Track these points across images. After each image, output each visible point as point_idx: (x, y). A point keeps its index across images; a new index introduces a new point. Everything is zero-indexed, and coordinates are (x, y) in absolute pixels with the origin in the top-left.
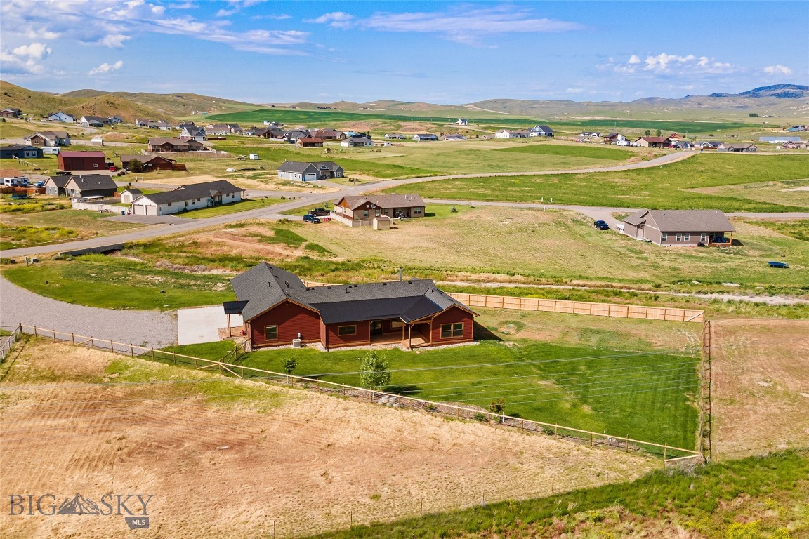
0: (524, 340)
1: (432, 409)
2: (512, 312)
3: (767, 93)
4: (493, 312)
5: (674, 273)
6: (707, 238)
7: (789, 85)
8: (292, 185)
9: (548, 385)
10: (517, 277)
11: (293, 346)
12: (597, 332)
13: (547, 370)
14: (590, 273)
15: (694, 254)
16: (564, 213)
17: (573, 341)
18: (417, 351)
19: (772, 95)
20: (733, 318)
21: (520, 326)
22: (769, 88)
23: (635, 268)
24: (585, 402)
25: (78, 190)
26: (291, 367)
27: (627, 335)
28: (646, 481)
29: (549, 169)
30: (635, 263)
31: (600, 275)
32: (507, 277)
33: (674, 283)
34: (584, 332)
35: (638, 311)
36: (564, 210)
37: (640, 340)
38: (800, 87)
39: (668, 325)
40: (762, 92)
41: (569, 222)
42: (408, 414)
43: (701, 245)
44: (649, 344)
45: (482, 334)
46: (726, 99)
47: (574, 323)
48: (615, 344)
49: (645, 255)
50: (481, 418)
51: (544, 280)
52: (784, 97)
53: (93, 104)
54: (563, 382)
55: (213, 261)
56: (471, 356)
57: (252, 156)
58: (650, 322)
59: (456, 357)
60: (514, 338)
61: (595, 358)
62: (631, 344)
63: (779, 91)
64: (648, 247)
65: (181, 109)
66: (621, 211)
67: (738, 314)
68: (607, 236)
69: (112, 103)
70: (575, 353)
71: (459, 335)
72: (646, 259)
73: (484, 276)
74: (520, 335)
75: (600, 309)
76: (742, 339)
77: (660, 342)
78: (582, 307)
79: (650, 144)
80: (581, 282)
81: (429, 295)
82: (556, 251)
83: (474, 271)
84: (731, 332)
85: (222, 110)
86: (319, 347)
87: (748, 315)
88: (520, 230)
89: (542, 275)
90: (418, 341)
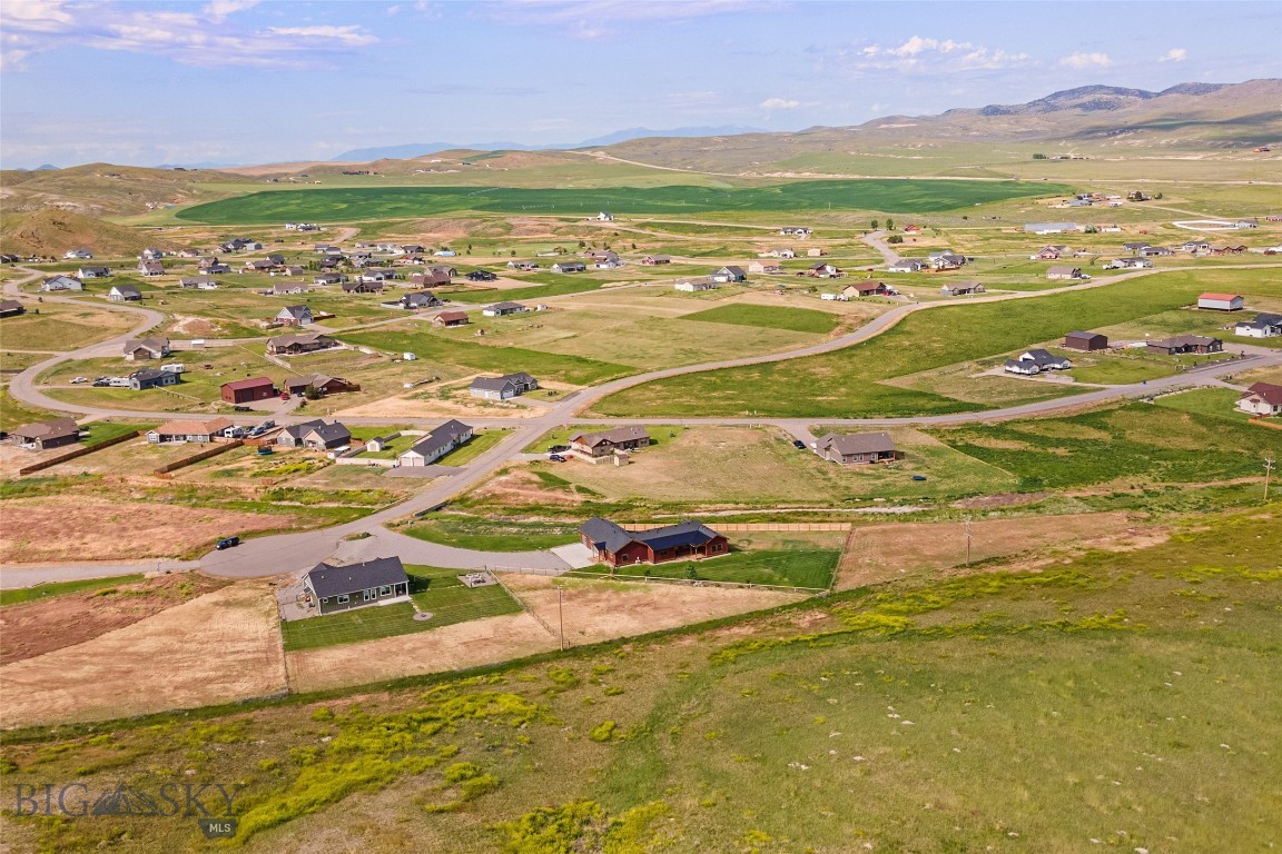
0: (753, 550)
1: (719, 586)
2: (743, 533)
3: (1069, 103)
4: (733, 534)
5: (846, 492)
6: (876, 456)
7: (1101, 87)
8: (492, 406)
9: (768, 571)
10: (742, 505)
11: (637, 563)
12: (791, 541)
13: (767, 563)
14: (790, 497)
15: (866, 472)
16: (768, 430)
17: (779, 548)
18: (701, 561)
19: (1076, 106)
20: (872, 525)
21: (750, 542)
22: (1072, 92)
23: (820, 490)
24: (785, 576)
25: (321, 442)
26: (647, 573)
27: (809, 542)
28: (808, 601)
29: (747, 354)
30: (821, 483)
31: (796, 499)
32: (734, 506)
33: (843, 501)
34: (785, 542)
35: (815, 527)
36: (768, 426)
37: (814, 545)
38: (1118, 91)
39: (831, 534)
40: (1062, 99)
41: (773, 442)
42: (709, 588)
43: (872, 462)
44: (819, 546)
45: (731, 549)
46: (1005, 118)
47: (779, 537)
48: (801, 548)
49: (830, 475)
50: (741, 587)
51: (759, 506)
52: (1094, 108)
53: (34, 229)
54: (775, 569)
55: (526, 511)
56: (728, 561)
57: (407, 356)
58: (822, 532)
59: (721, 561)
60: (748, 549)
61: (790, 556)
62: (809, 547)
63: (1086, 99)
64: (832, 467)
65: (127, 201)
66: (818, 423)
67: (875, 523)
68: (803, 456)
69: (60, 223)
70: (780, 554)
71: (720, 551)
72: (830, 479)
73: (719, 506)
74: (750, 547)
75: (793, 527)
76: (869, 539)
77: (824, 544)
78: (783, 527)
79: (862, 293)
80: (783, 506)
81: (700, 530)
82: (765, 478)
83: (710, 503)
84: (864, 534)
85: (193, 196)
86: (649, 563)
87: (880, 522)
88: (734, 455)
89: (757, 502)
90: (700, 556)
